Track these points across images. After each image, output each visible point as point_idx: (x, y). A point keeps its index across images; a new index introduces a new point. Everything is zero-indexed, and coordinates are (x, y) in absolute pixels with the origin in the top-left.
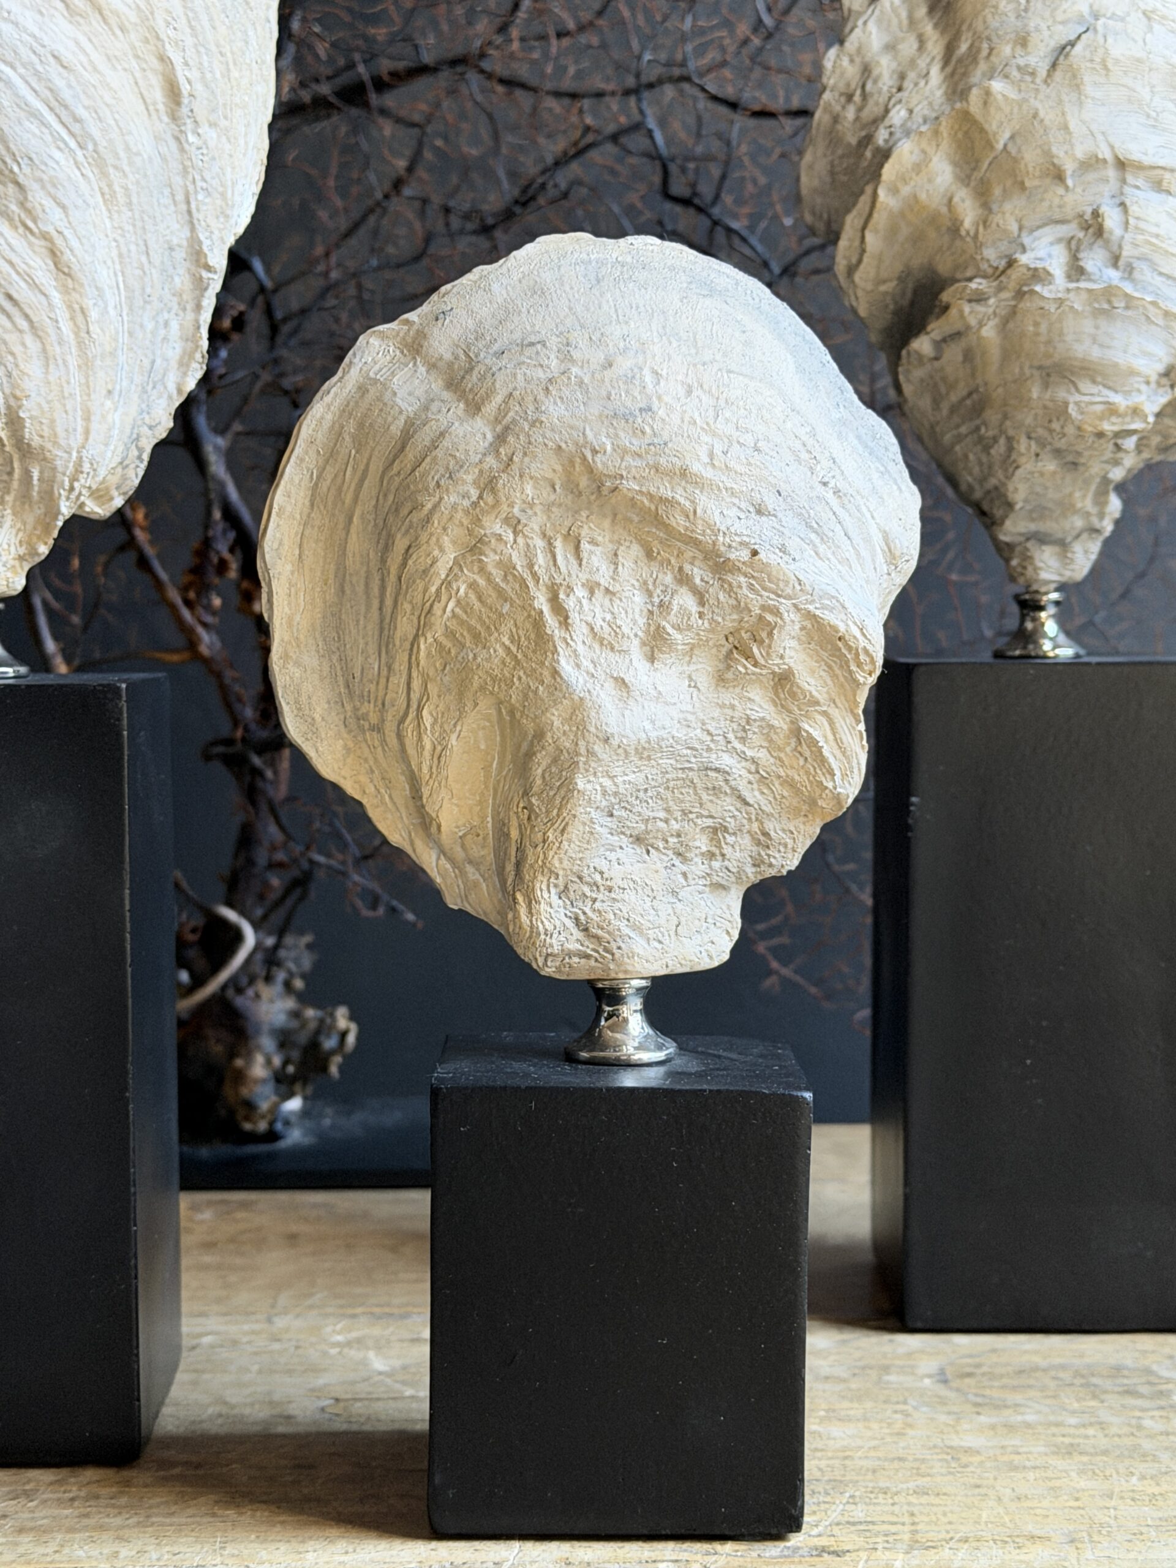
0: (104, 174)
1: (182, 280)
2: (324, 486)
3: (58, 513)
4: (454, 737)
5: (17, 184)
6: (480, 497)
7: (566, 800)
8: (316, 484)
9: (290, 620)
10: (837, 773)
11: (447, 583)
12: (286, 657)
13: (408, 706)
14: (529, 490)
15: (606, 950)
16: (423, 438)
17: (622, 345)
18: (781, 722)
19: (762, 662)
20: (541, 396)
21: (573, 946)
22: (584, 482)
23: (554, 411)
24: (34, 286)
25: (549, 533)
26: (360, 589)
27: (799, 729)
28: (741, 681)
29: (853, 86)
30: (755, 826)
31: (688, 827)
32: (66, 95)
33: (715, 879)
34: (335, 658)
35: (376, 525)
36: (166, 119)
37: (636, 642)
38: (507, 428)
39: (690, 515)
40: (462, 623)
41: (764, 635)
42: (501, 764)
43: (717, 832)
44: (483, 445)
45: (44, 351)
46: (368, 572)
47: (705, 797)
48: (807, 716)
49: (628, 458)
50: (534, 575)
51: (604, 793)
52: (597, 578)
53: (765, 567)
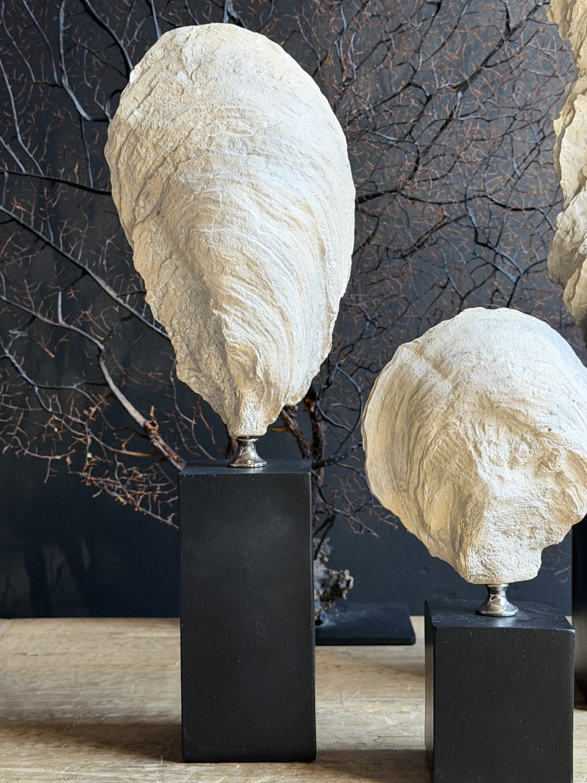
0: (300, 283)
1: (323, 317)
2: (387, 403)
3: (281, 406)
4: (436, 495)
5: (270, 289)
6: (448, 409)
7: (479, 520)
8: (384, 402)
9: (373, 450)
10: (579, 507)
11: (434, 439)
12: (371, 464)
13: (419, 483)
14: (466, 407)
15: (493, 573)
16: (426, 387)
17: (499, 353)
18: (558, 489)
19: (552, 468)
20: (470, 372)
21: (481, 572)
22: (486, 404)
23: (475, 378)
24: (275, 325)
25: (473, 422)
26: (400, 440)
27: (565, 492)
28: (544, 475)
29: (569, 228)
30: (547, 527)
31: (523, 528)
32: (288, 257)
33: (532, 546)
34: (390, 464)
35: (407, 417)
36: (319, 260)
37: (506, 462)
38: (458, 384)
39: (526, 416)
40: (440, 454)
41: (553, 459)
42: (453, 506)
43: (533, 529)
44: (449, 390)
45: (278, 348)
46: (404, 435)
47: (529, 516)
48: (568, 487)
49: (503, 395)
50: (468, 437)
51: (494, 517)
52: (491, 439)
53: (554, 435)
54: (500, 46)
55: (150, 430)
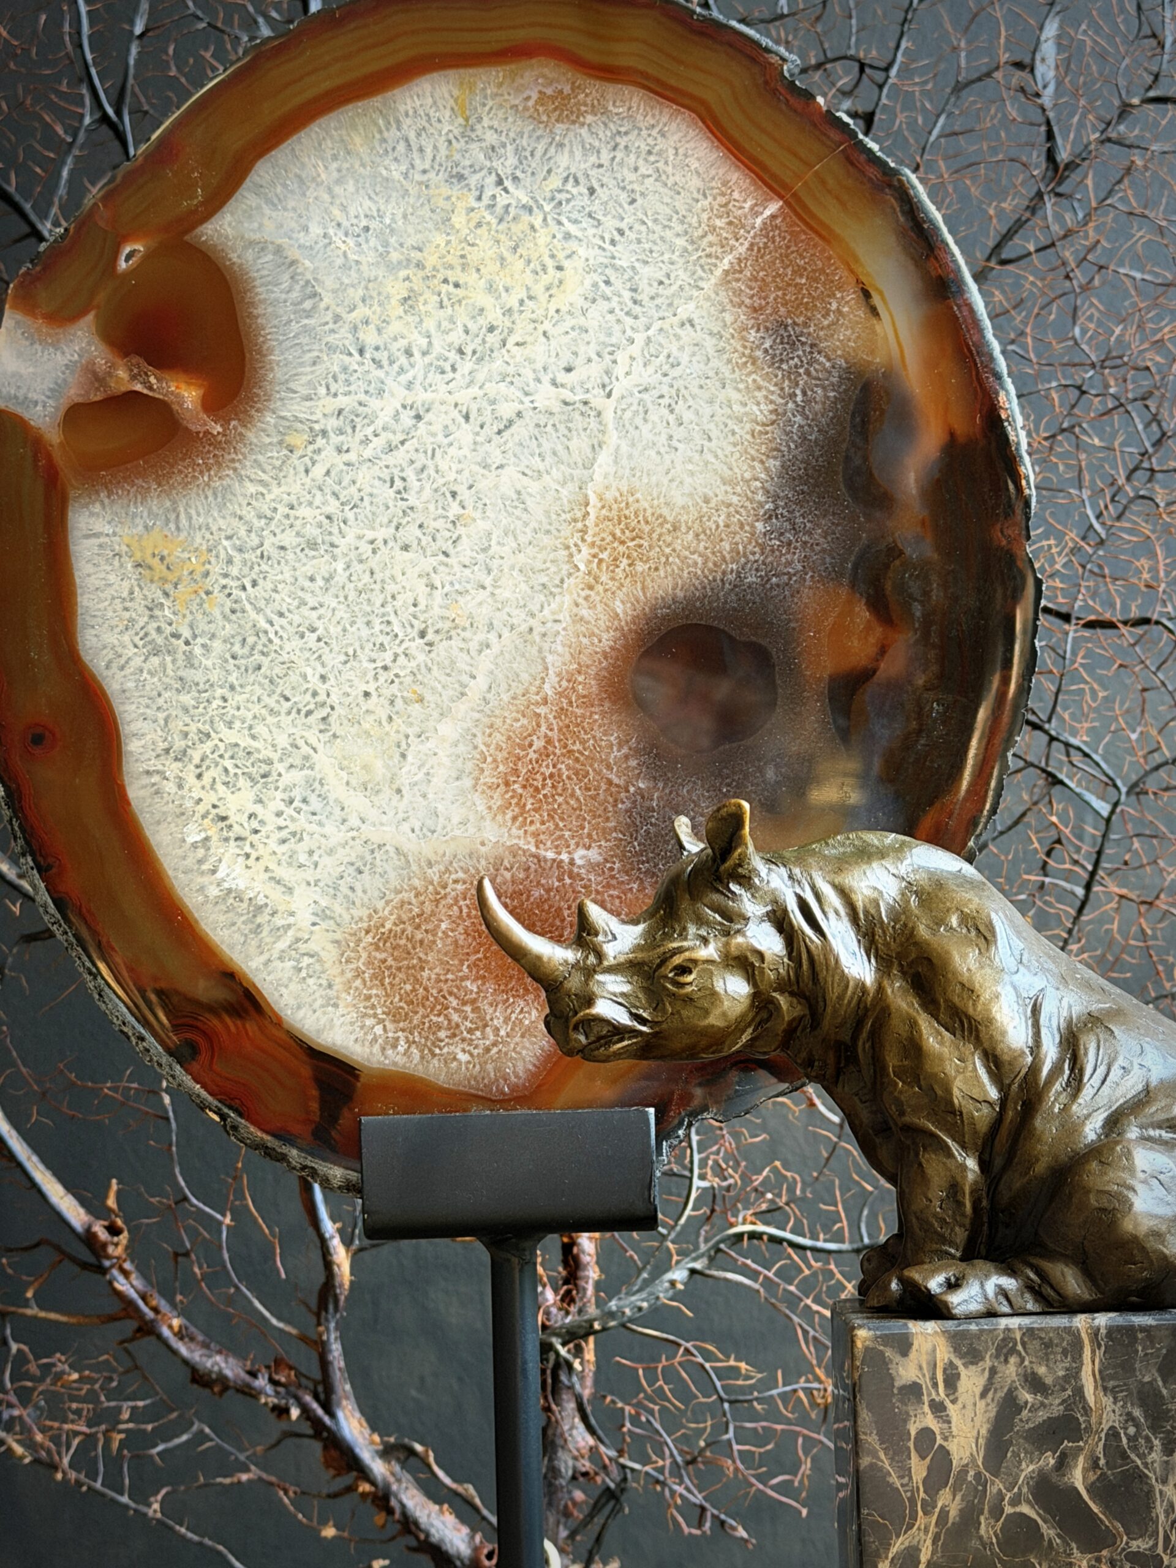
54: (1033, 209)
55: (104, 1245)
